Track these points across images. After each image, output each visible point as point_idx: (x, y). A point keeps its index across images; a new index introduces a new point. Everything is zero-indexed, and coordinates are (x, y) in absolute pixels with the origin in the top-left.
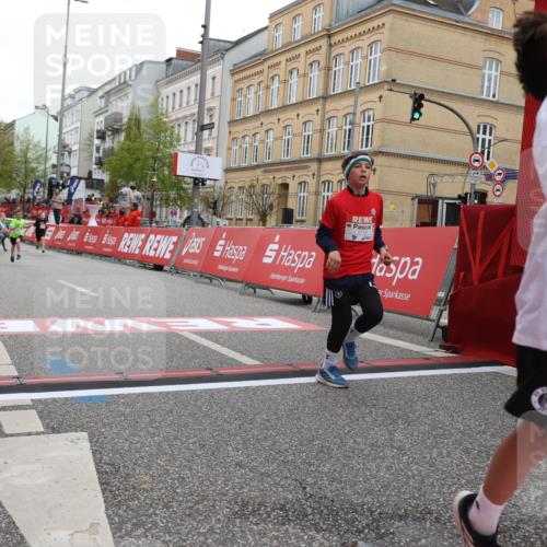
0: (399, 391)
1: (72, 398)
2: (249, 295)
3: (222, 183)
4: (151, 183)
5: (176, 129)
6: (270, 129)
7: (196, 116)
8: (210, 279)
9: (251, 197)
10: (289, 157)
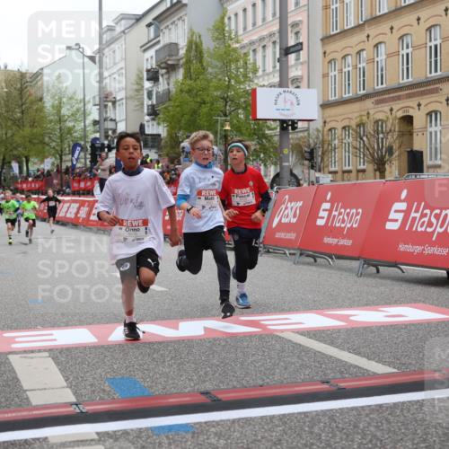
1: (147, 429)
2: (370, 275)
3: (319, 125)
4: (224, 133)
5: (251, 57)
6: (380, 43)
7: (277, 35)
8: (314, 258)
9: (361, 139)
10: (410, 79)
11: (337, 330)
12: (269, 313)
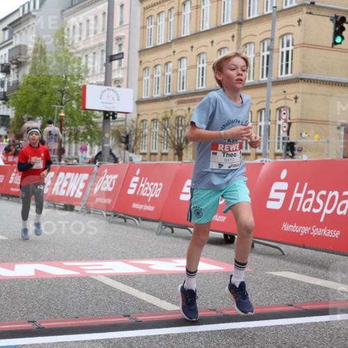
0: (331, 336)
2: (166, 234)
3: (134, 116)
4: (59, 118)
5: (84, 61)
6: (183, 58)
7: (105, 45)
8: (125, 219)
9: (165, 129)
10: (204, 87)
11: (139, 276)
12: (87, 260)
